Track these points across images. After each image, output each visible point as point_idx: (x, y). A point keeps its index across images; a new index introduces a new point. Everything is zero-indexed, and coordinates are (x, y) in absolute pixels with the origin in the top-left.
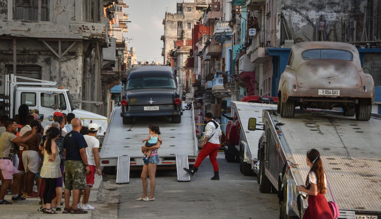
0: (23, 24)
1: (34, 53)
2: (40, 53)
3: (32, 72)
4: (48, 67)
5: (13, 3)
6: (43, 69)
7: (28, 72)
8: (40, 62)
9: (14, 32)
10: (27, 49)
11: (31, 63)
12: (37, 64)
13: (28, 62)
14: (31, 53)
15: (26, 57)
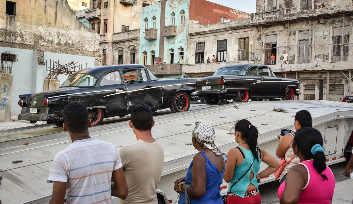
0: (331, 64)
1: (341, 78)
2: (343, 78)
3: (341, 88)
4: (347, 85)
5: (332, 54)
6: (345, 86)
7: (338, 88)
8: (343, 82)
9: (327, 68)
10: (337, 76)
11: (339, 83)
12: (342, 83)
13: (338, 83)
14: (339, 78)
15: (337, 80)
